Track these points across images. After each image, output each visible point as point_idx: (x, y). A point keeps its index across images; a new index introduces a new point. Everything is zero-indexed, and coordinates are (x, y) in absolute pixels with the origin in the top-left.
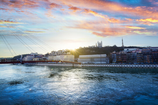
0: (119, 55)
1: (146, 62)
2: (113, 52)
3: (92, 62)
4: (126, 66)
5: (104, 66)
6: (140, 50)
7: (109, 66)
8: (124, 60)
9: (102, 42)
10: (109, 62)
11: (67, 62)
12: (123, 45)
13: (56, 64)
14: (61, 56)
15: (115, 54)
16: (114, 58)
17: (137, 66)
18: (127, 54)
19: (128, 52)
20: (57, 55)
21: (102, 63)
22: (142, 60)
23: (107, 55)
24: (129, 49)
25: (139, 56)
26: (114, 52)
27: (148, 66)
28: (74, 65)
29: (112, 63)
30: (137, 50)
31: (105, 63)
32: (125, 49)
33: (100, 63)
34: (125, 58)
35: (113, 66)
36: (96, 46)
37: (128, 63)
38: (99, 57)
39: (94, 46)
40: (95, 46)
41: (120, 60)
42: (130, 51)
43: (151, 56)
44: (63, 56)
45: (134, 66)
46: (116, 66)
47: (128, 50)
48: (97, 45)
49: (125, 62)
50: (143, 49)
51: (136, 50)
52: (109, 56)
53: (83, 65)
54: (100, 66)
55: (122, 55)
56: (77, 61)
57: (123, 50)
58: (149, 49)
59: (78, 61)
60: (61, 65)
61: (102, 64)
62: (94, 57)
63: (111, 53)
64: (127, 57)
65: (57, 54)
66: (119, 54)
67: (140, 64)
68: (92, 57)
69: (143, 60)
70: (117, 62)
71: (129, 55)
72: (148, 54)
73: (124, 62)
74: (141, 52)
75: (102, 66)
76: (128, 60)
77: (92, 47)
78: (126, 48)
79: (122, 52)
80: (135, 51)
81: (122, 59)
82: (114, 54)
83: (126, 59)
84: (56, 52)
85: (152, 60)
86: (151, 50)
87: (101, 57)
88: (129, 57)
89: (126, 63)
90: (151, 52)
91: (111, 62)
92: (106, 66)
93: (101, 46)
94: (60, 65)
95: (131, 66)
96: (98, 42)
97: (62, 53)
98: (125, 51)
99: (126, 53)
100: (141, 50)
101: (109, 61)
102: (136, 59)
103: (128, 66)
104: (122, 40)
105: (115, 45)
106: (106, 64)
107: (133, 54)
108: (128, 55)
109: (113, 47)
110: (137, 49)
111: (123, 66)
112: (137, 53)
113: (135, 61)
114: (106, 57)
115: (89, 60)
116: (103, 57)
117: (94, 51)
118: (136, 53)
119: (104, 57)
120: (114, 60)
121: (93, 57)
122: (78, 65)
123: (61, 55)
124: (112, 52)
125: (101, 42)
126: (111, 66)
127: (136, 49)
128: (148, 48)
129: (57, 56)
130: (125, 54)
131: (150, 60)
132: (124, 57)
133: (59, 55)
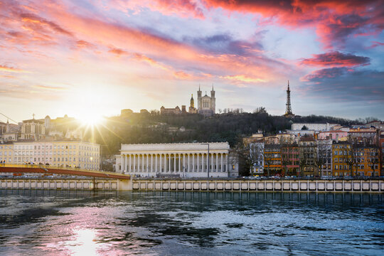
0: (273, 146)
1: (360, 171)
2: (254, 136)
3: (175, 173)
4: (295, 186)
5: (220, 186)
6: (344, 129)
7: (236, 186)
8: (290, 163)
9: (213, 93)
10: (240, 173)
11: (65, 173)
12: (289, 109)
13: (14, 179)
14: (37, 144)
15: (261, 141)
16: (256, 155)
17: (330, 186)
18: (302, 143)
19: (306, 136)
20: (19, 141)
21: (213, 174)
22: (347, 167)
23: (232, 145)
24: (308, 125)
25: (338, 152)
26: (258, 136)
27: (366, 186)
28: (100, 186)
29: (247, 174)
30: (336, 131)
31: (225, 175)
32: (297, 127)
33: (204, 175)
34: (293, 159)
35: (253, 186)
36: (192, 108)
37: (302, 177)
38: (203, 152)
39: (184, 107)
40: (187, 110)
41: (276, 165)
42: (312, 133)
43: (376, 154)
44: (49, 144)
45: (321, 186)
46: (261, 186)
47: (304, 128)
48: (196, 106)
49: (294, 173)
50: (354, 127)
51: (332, 130)
52: (239, 150)
53: (136, 186)
54: (204, 186)
55: (284, 146)
56: (112, 170)
57: (290, 128)
58: (371, 130)
59: (117, 168)
60: (40, 185)
61: (211, 179)
62: (184, 153)
63: (247, 140)
64: (302, 156)
65: (19, 134)
66: (276, 142)
67: (341, 178)
68: (175, 153)
69: (351, 164)
70: (267, 174)
71: (308, 146)
72: (368, 146)
73: (290, 174)
74: (345, 139)
75: (212, 186)
76: (303, 164)
77: (177, 112)
78: (299, 120)
79: (287, 136)
80: (328, 134)
81: (284, 163)
82: (256, 141)
83: (298, 163)
84: (12, 126)
85: (379, 165)
86: (378, 130)
87: (210, 154)
88: (307, 155)
89: (296, 175)
90: (377, 139)
91: (245, 172)
92: (228, 186)
93: (212, 111)
94: (33, 185)
95: (312, 186)
96: (199, 93)
97: (43, 132)
98: (297, 133)
99: (297, 140)
100: (348, 130)
101: (237, 167)
102: (329, 162)
103: (304, 186)
104: (288, 92)
105: (262, 109)
106: (228, 179)
107: (321, 146)
108: (304, 147)
109: (255, 115)
110: (335, 127)
111: (286, 186)
112: (334, 142)
113: (327, 170)
114: (226, 152)
115: (163, 162)
116: (217, 152)
117: (182, 130)
118: (331, 142)
119: (222, 152)
120: (257, 166)
121: (180, 152)
122: (114, 186)
123: (39, 140)
124: (249, 134)
125: (210, 95)
126: (244, 186)
127: (333, 125)
128: (369, 126)
129: (17, 146)
130: (295, 145)
131: (372, 167)
132: (290, 156)
133: (24, 141)
